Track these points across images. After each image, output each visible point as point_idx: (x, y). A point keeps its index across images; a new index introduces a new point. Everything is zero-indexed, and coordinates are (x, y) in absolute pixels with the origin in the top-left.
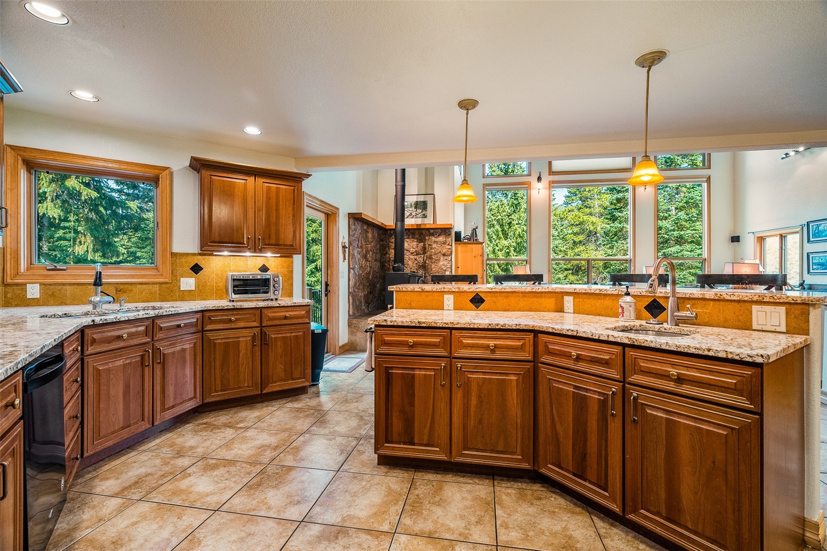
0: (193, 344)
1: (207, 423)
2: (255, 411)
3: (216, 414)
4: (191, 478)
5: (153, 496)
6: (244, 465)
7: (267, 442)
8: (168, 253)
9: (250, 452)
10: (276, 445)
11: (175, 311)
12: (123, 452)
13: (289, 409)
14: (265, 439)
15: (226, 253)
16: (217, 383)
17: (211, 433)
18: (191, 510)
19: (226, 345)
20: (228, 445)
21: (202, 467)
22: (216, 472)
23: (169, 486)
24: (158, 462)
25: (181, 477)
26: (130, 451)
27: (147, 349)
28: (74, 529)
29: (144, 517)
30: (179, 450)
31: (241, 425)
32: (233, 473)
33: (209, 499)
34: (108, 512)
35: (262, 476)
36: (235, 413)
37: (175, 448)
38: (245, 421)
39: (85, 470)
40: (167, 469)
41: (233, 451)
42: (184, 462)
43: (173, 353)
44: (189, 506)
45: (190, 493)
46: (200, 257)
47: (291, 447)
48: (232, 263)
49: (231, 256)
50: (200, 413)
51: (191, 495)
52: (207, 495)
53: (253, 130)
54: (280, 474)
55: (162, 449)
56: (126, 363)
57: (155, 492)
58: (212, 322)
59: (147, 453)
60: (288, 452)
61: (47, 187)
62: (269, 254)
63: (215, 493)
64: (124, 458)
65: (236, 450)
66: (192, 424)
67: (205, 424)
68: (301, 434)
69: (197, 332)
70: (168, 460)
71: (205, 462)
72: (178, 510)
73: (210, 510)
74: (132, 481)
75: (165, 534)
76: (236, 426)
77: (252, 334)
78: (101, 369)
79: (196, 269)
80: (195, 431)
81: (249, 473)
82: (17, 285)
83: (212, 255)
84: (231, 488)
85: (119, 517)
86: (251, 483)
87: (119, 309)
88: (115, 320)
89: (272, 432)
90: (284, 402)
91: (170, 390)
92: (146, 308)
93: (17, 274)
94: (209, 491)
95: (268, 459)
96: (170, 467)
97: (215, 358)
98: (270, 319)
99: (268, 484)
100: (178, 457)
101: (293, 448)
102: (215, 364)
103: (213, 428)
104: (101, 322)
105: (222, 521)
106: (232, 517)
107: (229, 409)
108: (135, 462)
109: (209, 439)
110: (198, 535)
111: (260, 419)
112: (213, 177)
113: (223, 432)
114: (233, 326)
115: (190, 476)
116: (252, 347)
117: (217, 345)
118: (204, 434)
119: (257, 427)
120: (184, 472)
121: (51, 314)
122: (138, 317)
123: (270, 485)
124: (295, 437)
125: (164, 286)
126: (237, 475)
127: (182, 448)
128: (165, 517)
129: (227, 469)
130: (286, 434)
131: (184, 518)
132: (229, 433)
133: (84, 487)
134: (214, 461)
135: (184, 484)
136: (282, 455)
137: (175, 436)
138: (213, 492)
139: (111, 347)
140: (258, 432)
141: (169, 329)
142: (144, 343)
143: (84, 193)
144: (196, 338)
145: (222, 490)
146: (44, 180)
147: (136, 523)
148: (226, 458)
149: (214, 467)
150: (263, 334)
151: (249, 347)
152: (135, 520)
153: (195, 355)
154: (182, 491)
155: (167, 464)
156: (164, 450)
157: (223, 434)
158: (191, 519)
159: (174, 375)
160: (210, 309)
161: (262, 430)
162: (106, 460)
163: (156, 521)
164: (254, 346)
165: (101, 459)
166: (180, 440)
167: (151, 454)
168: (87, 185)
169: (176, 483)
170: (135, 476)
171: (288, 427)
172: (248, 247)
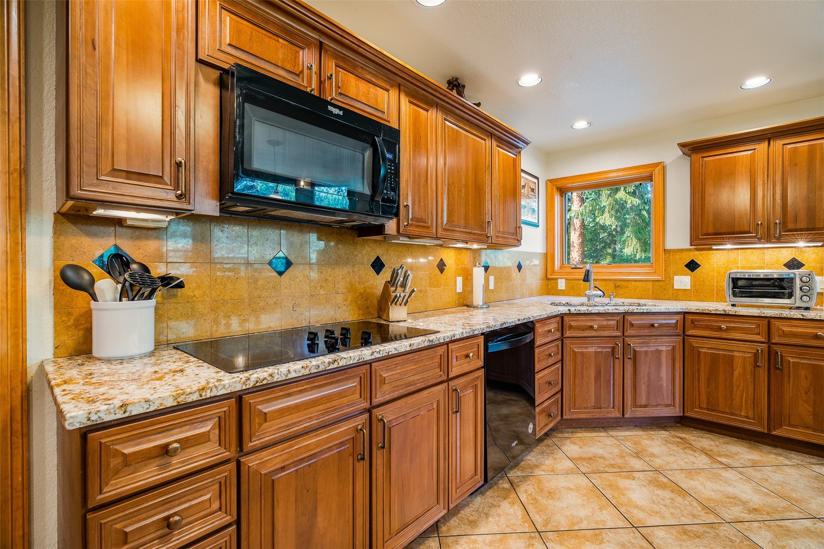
0: (671, 347)
1: (684, 438)
2: (755, 453)
3: (701, 435)
4: (633, 482)
5: (594, 477)
6: (695, 504)
7: (744, 497)
8: (661, 250)
9: (713, 495)
10: (756, 507)
11: (647, 309)
12: (597, 429)
13: (815, 474)
14: (745, 491)
15: (729, 246)
16: (701, 398)
17: (681, 451)
18: (614, 510)
19: (714, 358)
20: (691, 473)
21: (650, 478)
22: (660, 492)
23: (610, 477)
24: (616, 451)
25: (625, 476)
26: (602, 430)
27: (617, 343)
28: (537, 466)
29: (577, 488)
30: (640, 450)
31: (724, 460)
32: (676, 504)
33: (635, 511)
34: (560, 468)
35: (708, 530)
36: (724, 443)
37: (638, 447)
38: (733, 458)
39: (567, 430)
40: (619, 461)
41: (692, 482)
42: (637, 464)
43: (646, 352)
44: (615, 505)
45: (622, 494)
46: (697, 252)
47: (778, 523)
48: (740, 257)
49: (738, 249)
50: (683, 425)
51: (622, 497)
52: (637, 507)
53: (756, 82)
54: (736, 544)
55: (626, 442)
56: (597, 351)
57: (597, 475)
58: (695, 327)
59: (613, 439)
60: (769, 526)
61: (605, 201)
62: (801, 244)
63: (644, 511)
64: (595, 434)
65: (696, 483)
66: (667, 433)
67: (681, 438)
68: (812, 517)
69: (677, 336)
70: (625, 454)
71: (656, 475)
72: (605, 501)
73: (630, 522)
74: (589, 456)
75: (582, 513)
76: (716, 458)
77: (755, 351)
78: (576, 351)
79: (692, 266)
80: (667, 441)
81: (694, 516)
82: (553, 279)
83: (711, 249)
84: (663, 518)
85: (564, 476)
86: (689, 528)
87: (607, 302)
88: (586, 312)
89: (762, 489)
90: (813, 461)
91: (643, 389)
92: (632, 304)
93: (553, 272)
94: (640, 504)
95: (731, 517)
96: (622, 461)
97: (699, 369)
98: (784, 334)
99: (710, 544)
100: (635, 457)
101: (781, 526)
102: (699, 375)
103: (687, 447)
104: (575, 312)
105: (633, 541)
106: (645, 545)
107: (721, 436)
108: (600, 442)
109: (675, 456)
110: (604, 535)
111: (754, 465)
112: (705, 159)
113: (695, 457)
114: (724, 335)
115: (634, 480)
116: (754, 367)
117: (702, 355)
118: (674, 448)
119: (744, 473)
120: (631, 473)
121: (558, 302)
122: (608, 311)
123: (711, 546)
124: (796, 515)
125: (657, 283)
126: (679, 508)
127: (644, 450)
128: (591, 500)
129: (673, 495)
130: (784, 504)
131: (604, 512)
132: (702, 461)
133: (559, 441)
134: (665, 480)
135: (624, 483)
136: (756, 524)
137: (645, 437)
138: (644, 508)
139: (585, 335)
140: (741, 479)
141: (641, 327)
142: (615, 337)
143: (629, 202)
144: (676, 342)
145: (653, 512)
146: (605, 196)
147: (571, 489)
148: (680, 485)
149: (662, 486)
150: (771, 355)
151: (749, 367)
152: (571, 486)
153: (674, 360)
154: (618, 488)
155: (622, 457)
156: (628, 444)
157: (694, 458)
158: (608, 517)
159: (646, 374)
160: (693, 311)
161: (749, 479)
162: (583, 429)
163: (583, 498)
164: (756, 366)
165: (579, 426)
166: (647, 442)
167: (616, 442)
168: (633, 194)
169: (618, 478)
170: (593, 453)
171: (794, 495)
172: (756, 236)
